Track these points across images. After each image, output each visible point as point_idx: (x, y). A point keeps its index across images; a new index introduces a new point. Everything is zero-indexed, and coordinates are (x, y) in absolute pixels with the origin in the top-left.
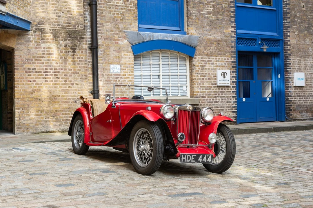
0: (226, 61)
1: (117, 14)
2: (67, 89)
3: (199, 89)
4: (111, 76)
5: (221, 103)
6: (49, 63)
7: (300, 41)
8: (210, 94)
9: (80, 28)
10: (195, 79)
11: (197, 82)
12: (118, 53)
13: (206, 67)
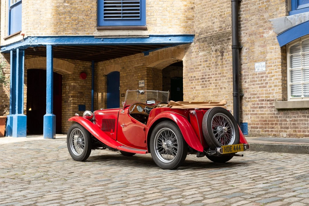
1: (262, 2)
2: (217, 94)
4: (256, 76)
6: (204, 70)
9: (229, 29)
12: (263, 48)
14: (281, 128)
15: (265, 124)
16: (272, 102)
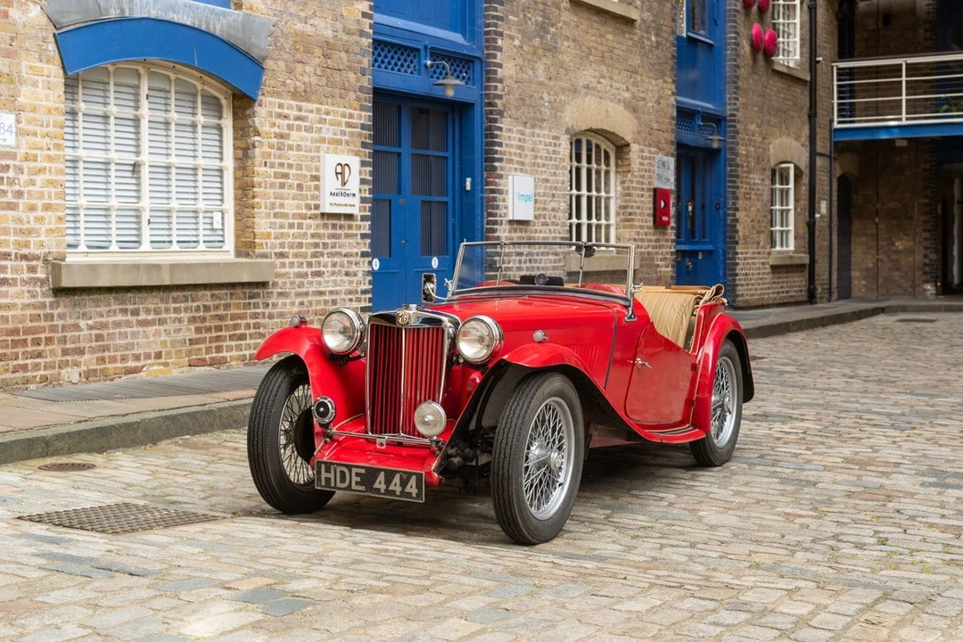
0: (346, 123)
3: (271, 223)
5: (332, 278)
7: (524, 69)
8: (300, 245)
10: (260, 186)
11: (264, 195)
12: (7, 61)
13: (291, 143)
14: (65, 352)
15: (15, 343)
16: (34, 263)
